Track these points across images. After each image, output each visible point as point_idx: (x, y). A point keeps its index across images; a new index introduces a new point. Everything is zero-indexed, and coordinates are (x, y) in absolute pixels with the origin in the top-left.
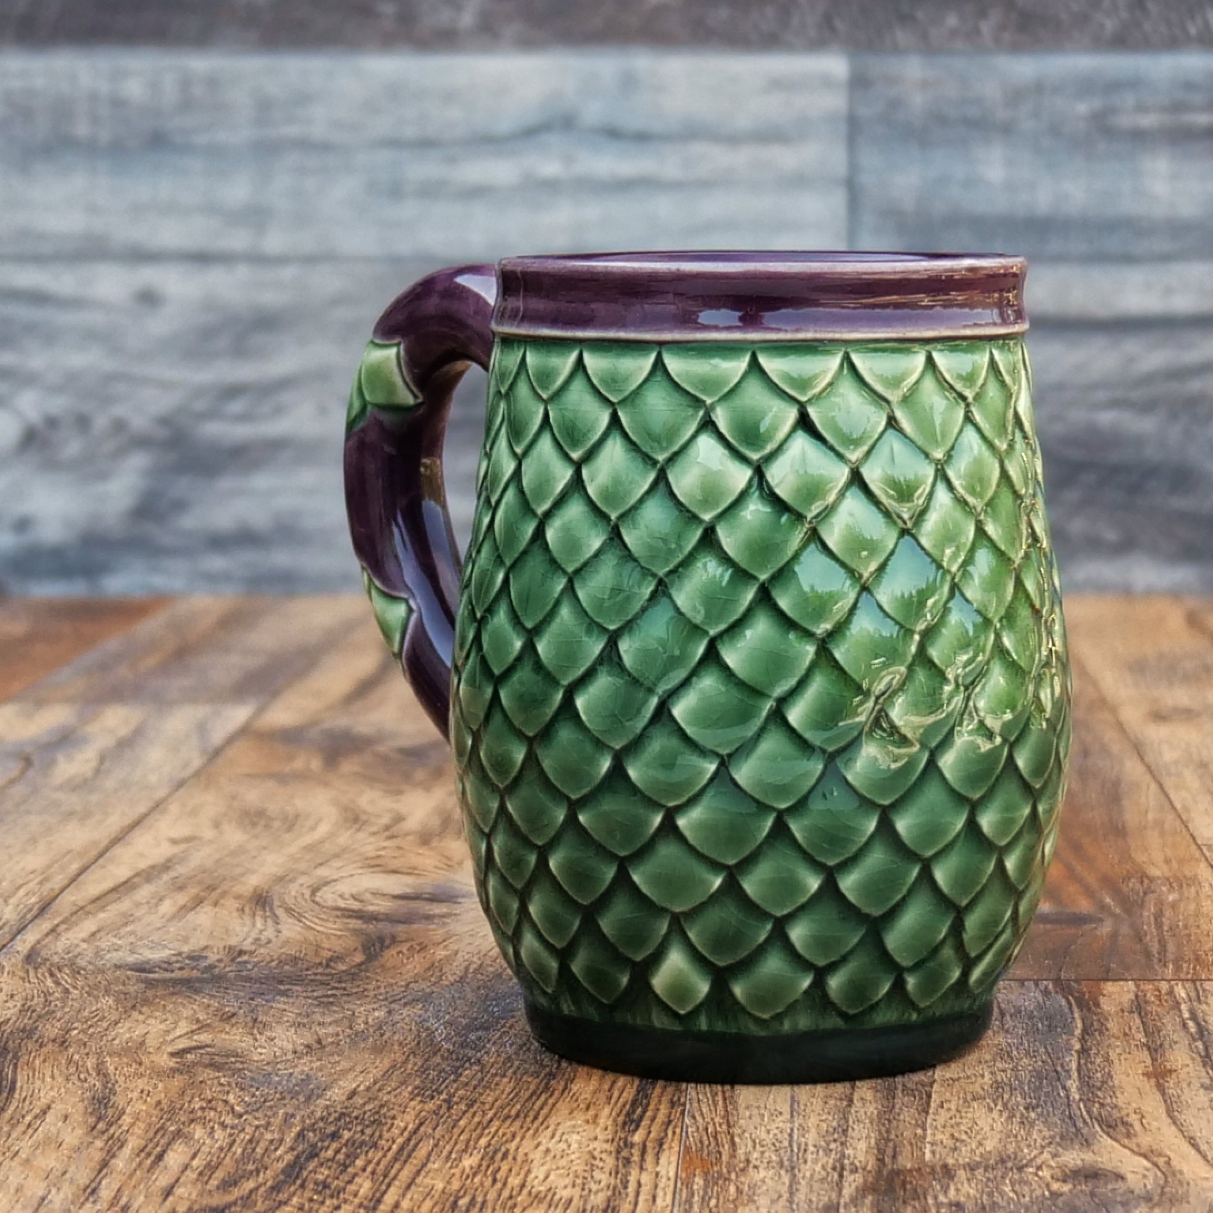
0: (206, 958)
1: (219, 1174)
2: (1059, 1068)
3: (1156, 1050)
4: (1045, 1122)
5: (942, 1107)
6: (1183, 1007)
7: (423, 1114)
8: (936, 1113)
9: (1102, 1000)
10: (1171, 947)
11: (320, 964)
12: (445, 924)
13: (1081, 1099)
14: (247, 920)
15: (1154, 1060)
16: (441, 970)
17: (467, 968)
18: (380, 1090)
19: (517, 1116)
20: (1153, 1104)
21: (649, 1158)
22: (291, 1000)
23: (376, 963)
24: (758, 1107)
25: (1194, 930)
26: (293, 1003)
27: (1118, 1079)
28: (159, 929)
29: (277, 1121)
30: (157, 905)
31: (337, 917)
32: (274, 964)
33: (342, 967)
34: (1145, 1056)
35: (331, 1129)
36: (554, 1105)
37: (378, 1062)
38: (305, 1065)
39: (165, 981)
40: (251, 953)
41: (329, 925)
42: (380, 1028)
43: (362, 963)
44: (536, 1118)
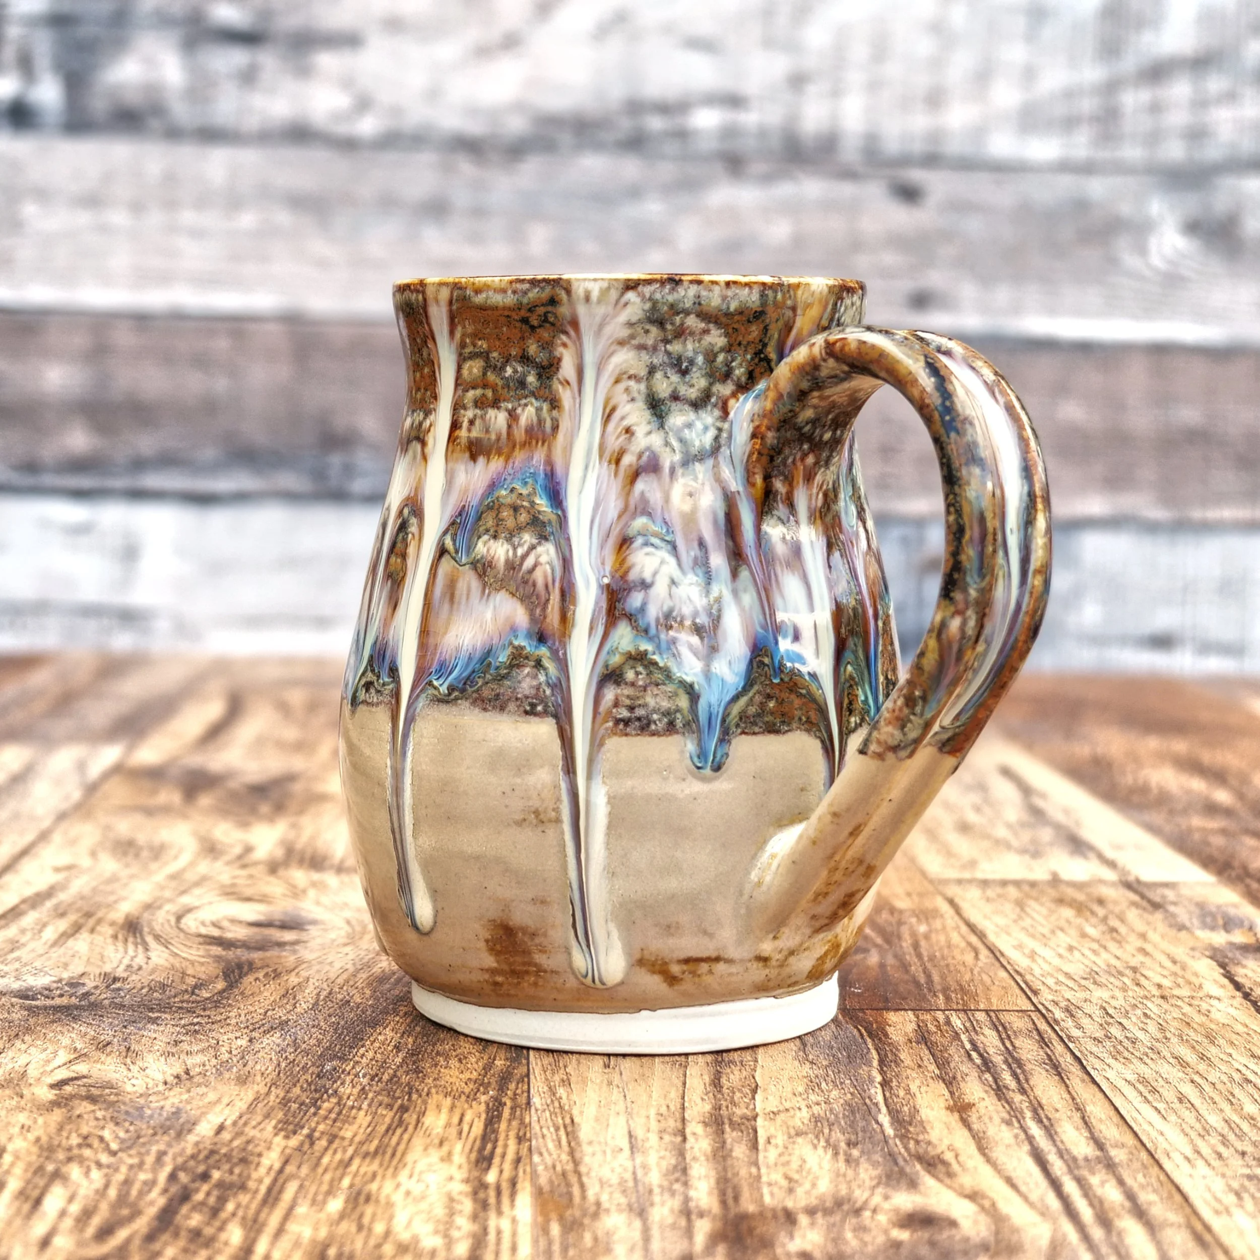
0: (84, 984)
1: (96, 1222)
2: (867, 1101)
3: (951, 1083)
4: (869, 1159)
5: (769, 1142)
6: (964, 1037)
7: (288, 1151)
8: (766, 1150)
9: (890, 1030)
10: (936, 978)
11: (186, 991)
12: (295, 952)
13: (896, 1136)
14: (120, 945)
15: (952, 1093)
16: (294, 998)
17: (318, 994)
18: (245, 1124)
19: (376, 1152)
20: (962, 1140)
21: (505, 1200)
22: (161, 1028)
23: (236, 991)
24: (600, 1143)
25: (950, 961)
26: (163, 1032)
27: (926, 1113)
28: (42, 955)
29: (150, 1160)
30: (40, 931)
31: (200, 944)
32: (144, 991)
33: (205, 994)
34: (941, 1088)
35: (201, 1169)
36: (409, 1140)
37: (242, 1094)
38: (175, 1098)
39: (45, 1008)
40: (124, 980)
41: (193, 952)
42: (243, 1058)
43: (224, 991)
44: (393, 1155)
